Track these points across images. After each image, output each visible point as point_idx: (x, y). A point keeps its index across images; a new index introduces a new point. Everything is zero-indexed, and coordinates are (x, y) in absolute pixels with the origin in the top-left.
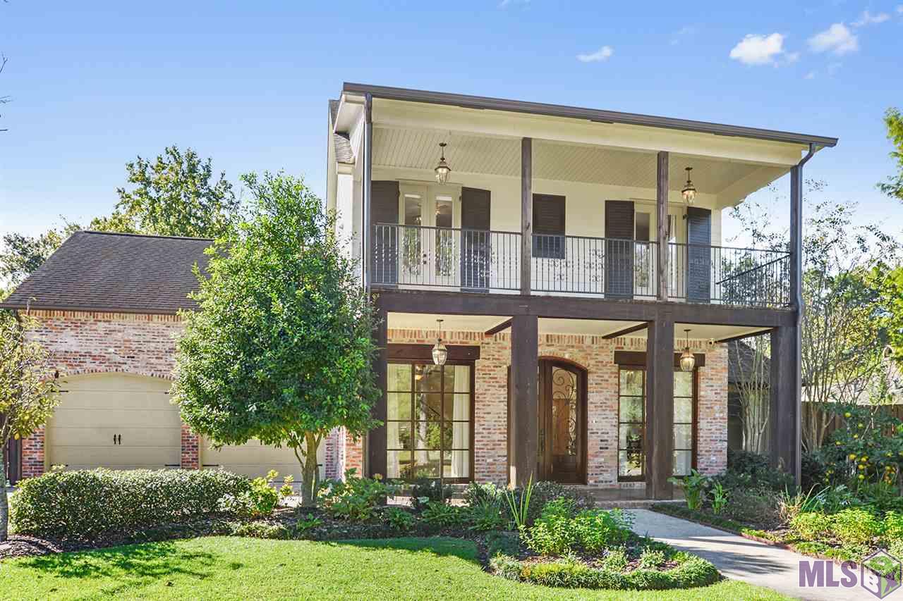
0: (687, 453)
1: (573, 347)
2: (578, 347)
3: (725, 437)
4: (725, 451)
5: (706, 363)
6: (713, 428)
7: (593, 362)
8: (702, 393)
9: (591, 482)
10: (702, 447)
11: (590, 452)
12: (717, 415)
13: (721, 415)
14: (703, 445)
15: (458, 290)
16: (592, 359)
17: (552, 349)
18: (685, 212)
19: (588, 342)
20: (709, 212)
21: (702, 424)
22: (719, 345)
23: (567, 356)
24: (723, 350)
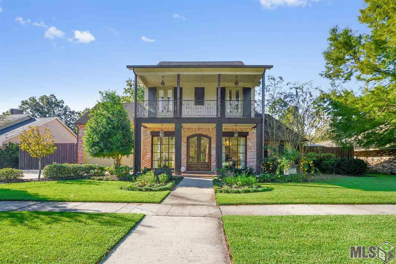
0: (244, 162)
1: (206, 131)
2: (208, 131)
3: (255, 157)
4: (256, 162)
5: (249, 134)
6: (252, 154)
7: (212, 135)
8: (248, 144)
9: (212, 170)
10: (248, 160)
11: (212, 161)
12: (253, 150)
13: (254, 150)
14: (249, 160)
15: (173, 117)
16: (212, 134)
17: (200, 131)
18: (242, 89)
19: (211, 129)
20: (251, 88)
21: (248, 153)
22: (253, 129)
23: (204, 133)
24: (255, 130)
